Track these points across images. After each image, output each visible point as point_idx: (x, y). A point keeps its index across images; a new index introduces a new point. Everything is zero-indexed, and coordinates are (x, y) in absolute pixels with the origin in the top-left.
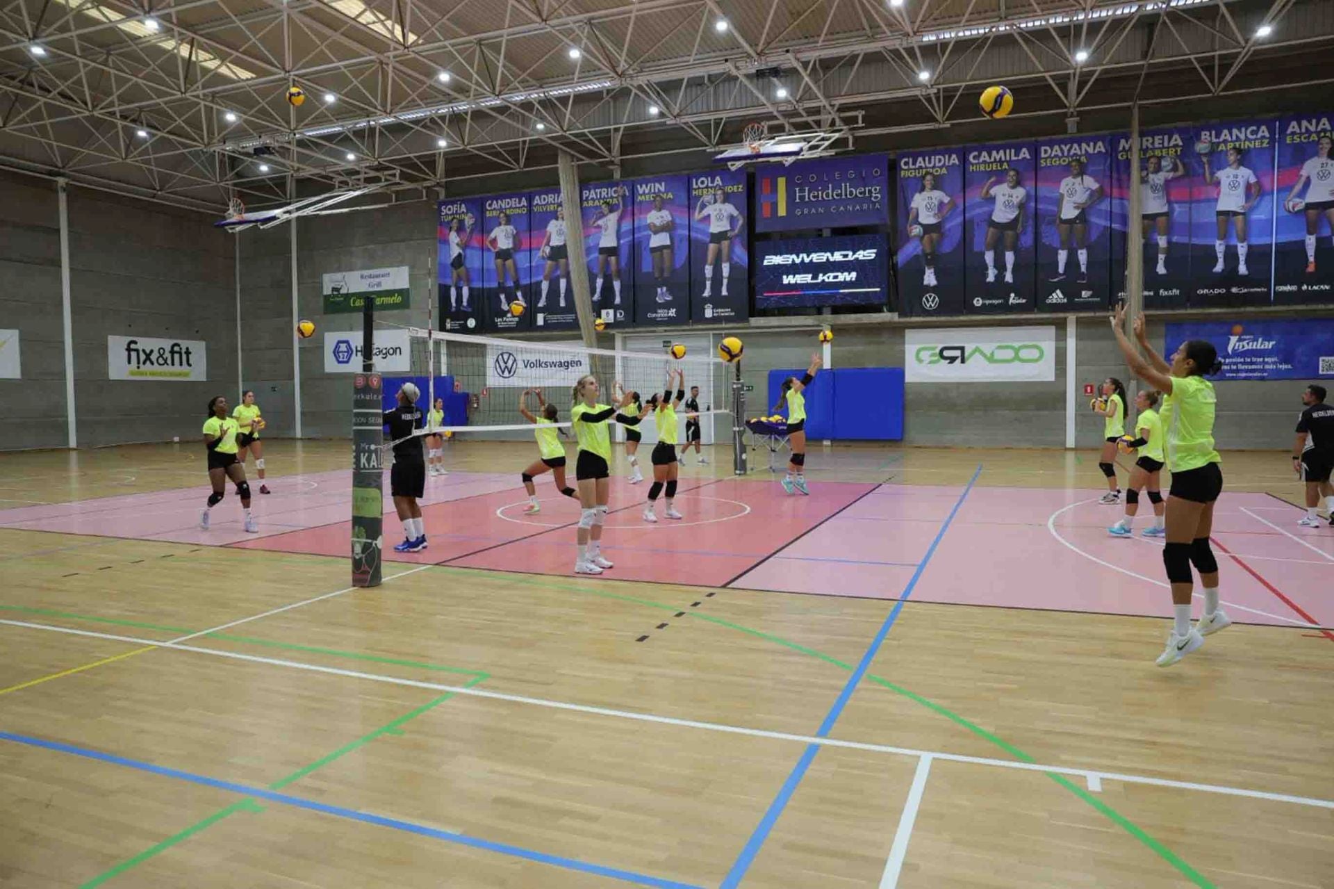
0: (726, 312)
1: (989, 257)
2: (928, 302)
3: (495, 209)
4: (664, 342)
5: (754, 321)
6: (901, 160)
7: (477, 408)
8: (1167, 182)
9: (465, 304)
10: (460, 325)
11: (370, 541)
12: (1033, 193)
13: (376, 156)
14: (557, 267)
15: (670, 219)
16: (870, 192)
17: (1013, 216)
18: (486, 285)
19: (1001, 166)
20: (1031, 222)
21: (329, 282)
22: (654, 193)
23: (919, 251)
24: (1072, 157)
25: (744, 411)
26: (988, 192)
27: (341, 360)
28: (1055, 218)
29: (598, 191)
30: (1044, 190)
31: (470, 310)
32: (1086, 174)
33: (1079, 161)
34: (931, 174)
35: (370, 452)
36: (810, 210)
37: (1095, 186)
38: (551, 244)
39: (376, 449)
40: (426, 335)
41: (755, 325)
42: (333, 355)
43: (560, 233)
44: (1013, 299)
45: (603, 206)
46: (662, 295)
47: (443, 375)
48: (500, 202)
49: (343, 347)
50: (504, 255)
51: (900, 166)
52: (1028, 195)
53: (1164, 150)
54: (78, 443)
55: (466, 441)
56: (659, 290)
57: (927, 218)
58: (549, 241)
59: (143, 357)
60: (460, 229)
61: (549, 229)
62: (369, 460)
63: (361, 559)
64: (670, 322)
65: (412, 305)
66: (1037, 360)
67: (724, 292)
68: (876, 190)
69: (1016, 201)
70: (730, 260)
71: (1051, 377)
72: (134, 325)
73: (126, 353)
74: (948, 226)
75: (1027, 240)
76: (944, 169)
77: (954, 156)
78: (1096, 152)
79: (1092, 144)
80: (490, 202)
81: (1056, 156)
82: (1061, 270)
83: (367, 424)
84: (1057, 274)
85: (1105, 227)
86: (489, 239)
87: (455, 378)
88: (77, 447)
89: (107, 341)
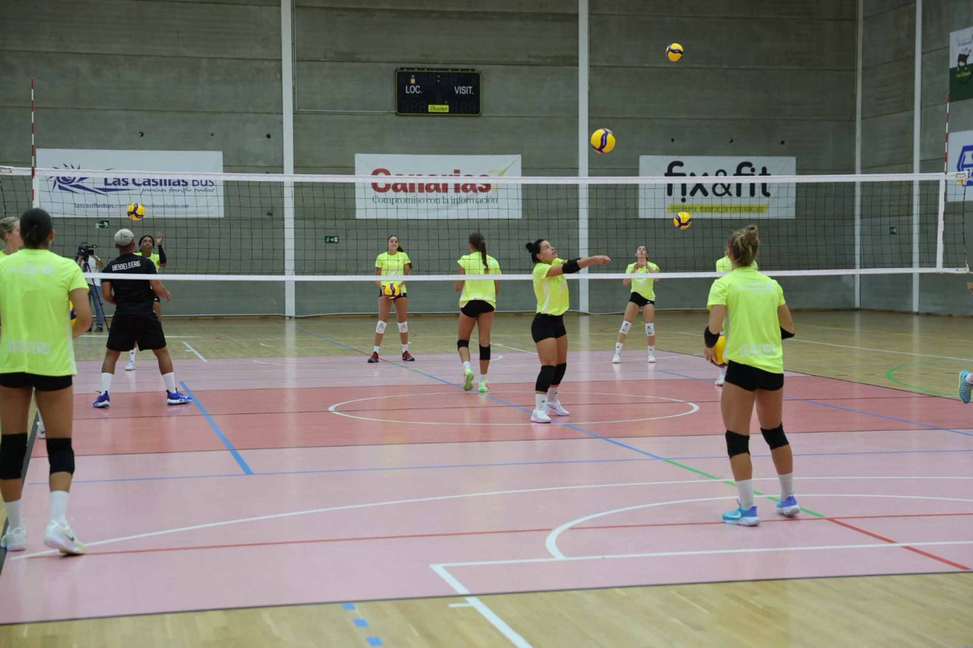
21: (957, 45)
54: (591, 308)
72: (677, 140)
88: (590, 311)
89: (638, 163)
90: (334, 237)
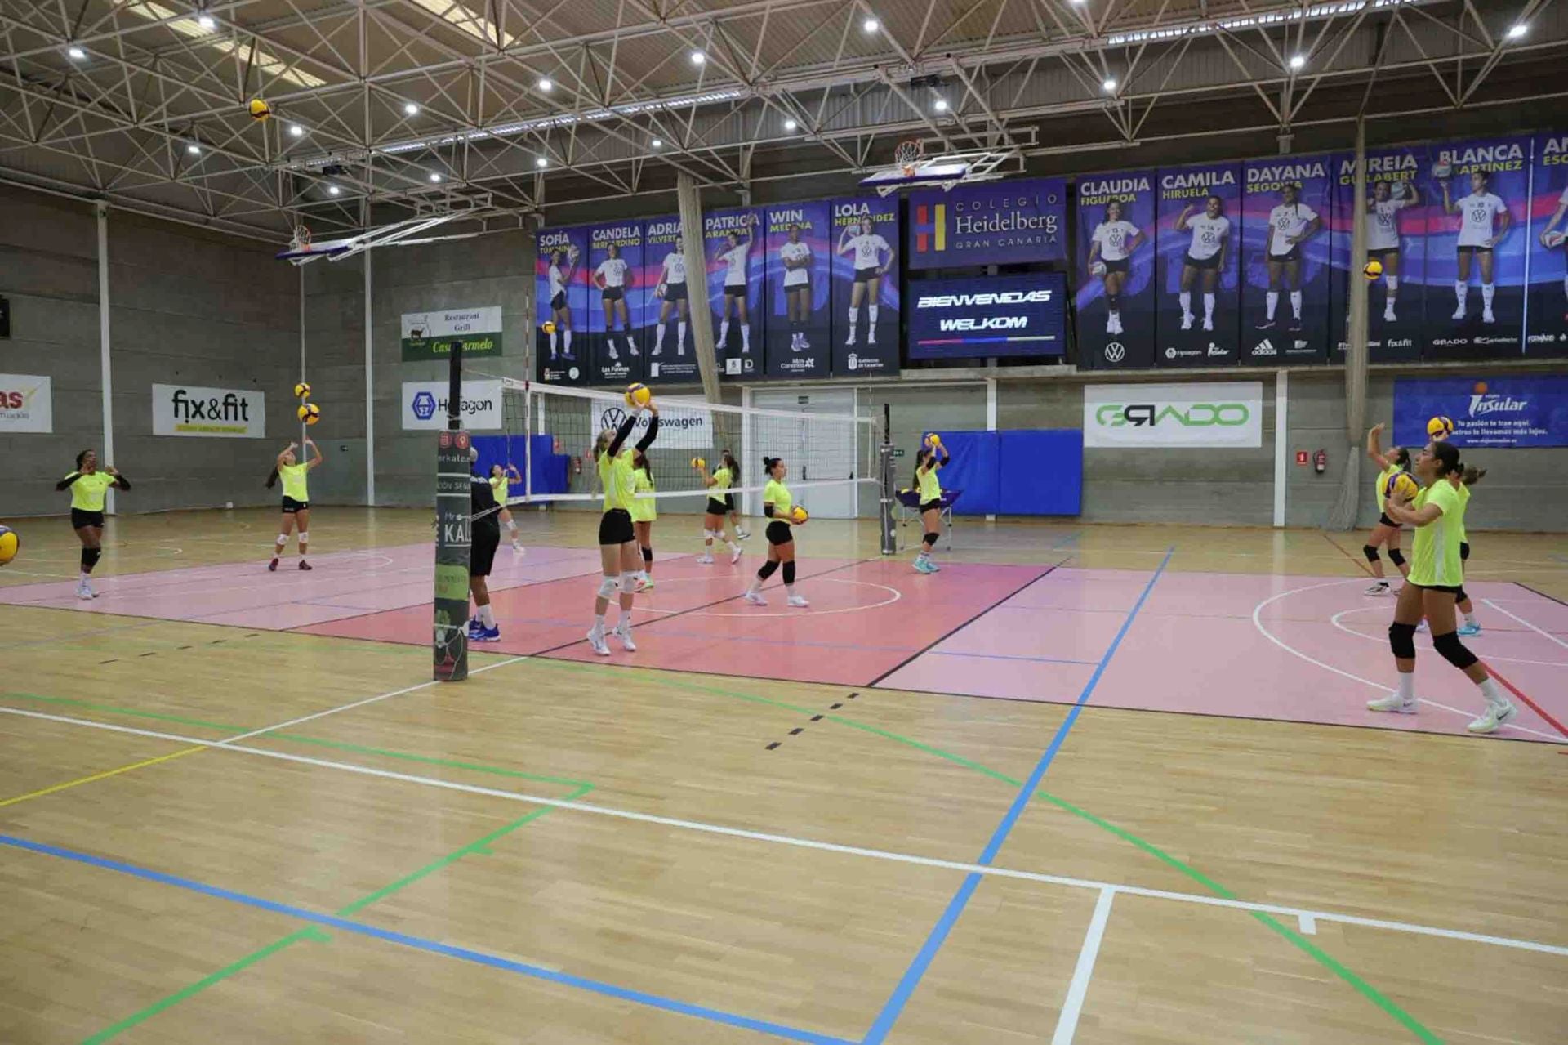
0: (874, 363)
1: (1185, 300)
2: (1112, 352)
3: (603, 240)
4: (800, 398)
5: (907, 374)
6: (1081, 185)
7: (579, 473)
8: (1399, 214)
9: (567, 350)
10: (561, 375)
11: (455, 627)
12: (1237, 224)
13: (465, 177)
14: (675, 309)
15: (808, 252)
16: (1044, 222)
17: (1213, 252)
18: (592, 329)
19: (1200, 192)
20: (1235, 259)
21: (409, 324)
22: (790, 222)
23: (1101, 292)
24: (1284, 181)
25: (893, 481)
26: (1184, 223)
27: (421, 414)
28: (1264, 256)
29: (724, 219)
30: (1251, 221)
31: (572, 358)
32: (1302, 202)
33: (1292, 187)
34: (1118, 201)
35: (456, 523)
36: (973, 244)
37: (1312, 216)
38: (668, 282)
39: (463, 520)
40: (523, 388)
41: (908, 378)
42: (412, 409)
43: (679, 269)
44: (1212, 350)
45: (730, 237)
46: (799, 342)
47: (540, 434)
48: (608, 231)
49: (424, 400)
50: (613, 294)
51: (1080, 191)
52: (1232, 228)
53: (1395, 174)
54: (116, 510)
55: (566, 511)
56: (794, 336)
57: (1112, 253)
58: (666, 277)
59: (192, 409)
60: (562, 262)
61: (665, 264)
62: (454, 532)
63: (444, 647)
64: (808, 374)
65: (505, 351)
66: (1241, 422)
67: (871, 339)
68: (1051, 220)
69: (1217, 234)
70: (878, 300)
71: (1258, 443)
72: (181, 374)
73: (173, 404)
74: (1137, 262)
75: (1230, 280)
76: (1132, 196)
77: (1144, 180)
78: (1313, 175)
79: (1308, 166)
80: (597, 232)
81: (1266, 181)
82: (1270, 316)
83: (452, 491)
84: (1266, 321)
85: (1323, 264)
86: (597, 274)
87: (555, 438)
88: (116, 513)
89: (151, 390)
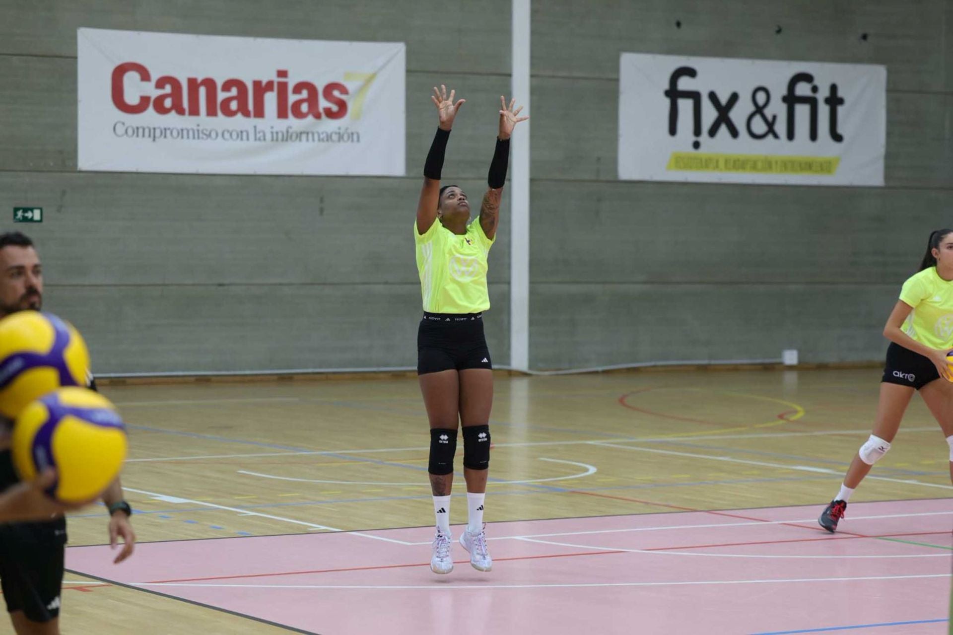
54: (533, 361)
59: (709, 114)
72: (688, 23)
73: (666, 102)
88: (530, 367)
89: (616, 68)
90: (32, 210)
